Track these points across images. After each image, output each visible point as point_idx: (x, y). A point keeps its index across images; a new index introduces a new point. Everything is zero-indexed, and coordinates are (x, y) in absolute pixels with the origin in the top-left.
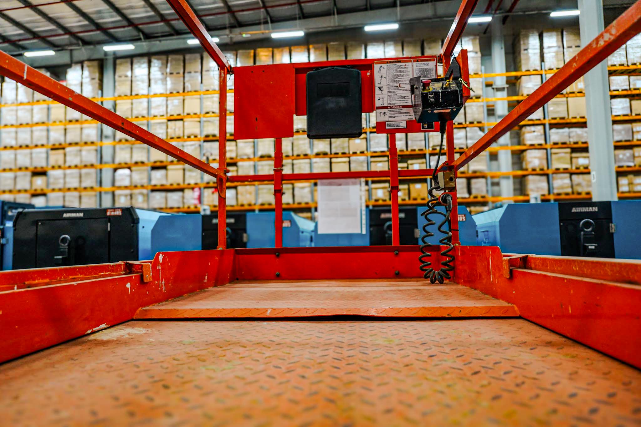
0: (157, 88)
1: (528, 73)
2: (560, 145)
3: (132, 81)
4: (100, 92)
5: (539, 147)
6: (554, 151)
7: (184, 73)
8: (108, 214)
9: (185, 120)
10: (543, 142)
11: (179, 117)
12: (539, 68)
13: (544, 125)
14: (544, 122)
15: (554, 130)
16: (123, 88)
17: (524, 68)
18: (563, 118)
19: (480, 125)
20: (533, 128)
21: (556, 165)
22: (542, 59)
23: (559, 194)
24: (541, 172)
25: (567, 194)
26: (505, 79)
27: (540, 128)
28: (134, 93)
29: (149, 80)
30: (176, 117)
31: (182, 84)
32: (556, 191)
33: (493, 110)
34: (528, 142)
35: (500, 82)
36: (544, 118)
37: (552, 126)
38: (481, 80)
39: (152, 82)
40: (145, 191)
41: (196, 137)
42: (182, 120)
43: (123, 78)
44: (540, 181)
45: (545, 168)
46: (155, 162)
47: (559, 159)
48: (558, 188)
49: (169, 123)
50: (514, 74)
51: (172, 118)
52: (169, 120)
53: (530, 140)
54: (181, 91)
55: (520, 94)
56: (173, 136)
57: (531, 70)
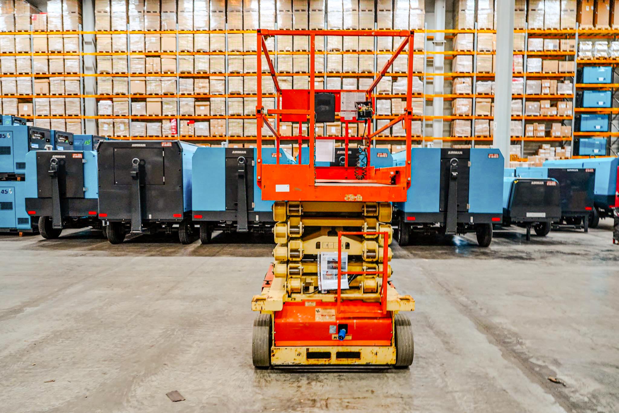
0: (135, 25)
1: (463, 31)
2: (483, 96)
3: (111, 17)
4: (80, 25)
5: (467, 96)
6: (478, 100)
7: (160, 12)
8: (163, 145)
9: (162, 56)
10: (470, 92)
11: (156, 54)
12: (472, 28)
13: (472, 77)
14: (472, 75)
15: (480, 83)
16: (103, 23)
17: (460, 27)
18: (488, 73)
19: (420, 75)
20: (463, 80)
21: (479, 111)
22: (476, 20)
23: (479, 137)
24: (466, 117)
25: (485, 137)
26: (443, 35)
27: (469, 80)
28: (113, 29)
29: (128, 17)
30: (153, 53)
31: (159, 22)
32: (477, 134)
33: (432, 61)
34: (458, 92)
35: (440, 37)
36: (473, 72)
37: (479, 79)
38: (423, 34)
39: (130, 18)
40: (126, 120)
41: (172, 73)
42: (159, 56)
43: (102, 13)
44: (465, 125)
45: (470, 115)
46: (135, 94)
47: (482, 108)
48: (479, 132)
49: (147, 59)
50: (451, 31)
51: (150, 54)
52: (147, 56)
53: (460, 90)
54: (158, 30)
55: (455, 50)
56: (151, 71)
57: (466, 29)
